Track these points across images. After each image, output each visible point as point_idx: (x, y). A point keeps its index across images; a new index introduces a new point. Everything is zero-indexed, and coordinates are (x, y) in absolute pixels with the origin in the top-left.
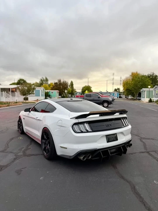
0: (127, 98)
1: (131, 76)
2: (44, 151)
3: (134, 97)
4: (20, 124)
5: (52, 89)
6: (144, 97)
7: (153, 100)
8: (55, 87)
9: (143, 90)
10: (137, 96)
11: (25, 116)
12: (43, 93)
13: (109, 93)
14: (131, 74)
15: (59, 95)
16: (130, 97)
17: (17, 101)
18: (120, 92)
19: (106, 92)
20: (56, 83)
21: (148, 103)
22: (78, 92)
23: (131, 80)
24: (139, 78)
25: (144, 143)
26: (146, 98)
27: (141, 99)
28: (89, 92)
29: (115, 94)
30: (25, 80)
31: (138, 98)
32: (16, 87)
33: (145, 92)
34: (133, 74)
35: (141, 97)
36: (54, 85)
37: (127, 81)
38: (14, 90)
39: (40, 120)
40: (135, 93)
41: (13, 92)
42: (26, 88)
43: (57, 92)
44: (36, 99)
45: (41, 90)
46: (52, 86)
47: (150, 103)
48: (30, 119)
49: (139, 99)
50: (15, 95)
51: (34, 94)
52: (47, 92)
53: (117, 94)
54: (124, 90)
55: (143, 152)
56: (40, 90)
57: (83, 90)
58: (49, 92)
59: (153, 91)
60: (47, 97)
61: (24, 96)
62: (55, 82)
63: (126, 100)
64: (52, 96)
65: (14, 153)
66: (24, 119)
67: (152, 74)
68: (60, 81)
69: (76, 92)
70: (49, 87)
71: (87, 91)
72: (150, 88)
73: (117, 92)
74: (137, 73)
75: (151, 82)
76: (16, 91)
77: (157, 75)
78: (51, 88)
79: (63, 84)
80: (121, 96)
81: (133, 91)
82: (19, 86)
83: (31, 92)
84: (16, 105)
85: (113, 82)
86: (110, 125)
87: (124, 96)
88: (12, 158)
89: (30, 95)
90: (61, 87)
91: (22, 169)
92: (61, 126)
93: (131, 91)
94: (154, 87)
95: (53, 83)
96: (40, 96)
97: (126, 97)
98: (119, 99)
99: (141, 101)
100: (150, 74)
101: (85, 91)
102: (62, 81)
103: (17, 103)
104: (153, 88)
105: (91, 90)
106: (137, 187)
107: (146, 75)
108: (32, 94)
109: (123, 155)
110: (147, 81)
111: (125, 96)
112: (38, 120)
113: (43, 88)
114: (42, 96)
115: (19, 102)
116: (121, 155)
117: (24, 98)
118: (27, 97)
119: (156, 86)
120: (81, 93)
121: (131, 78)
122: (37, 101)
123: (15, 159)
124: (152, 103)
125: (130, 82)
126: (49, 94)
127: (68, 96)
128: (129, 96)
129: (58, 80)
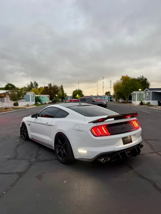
0: (118, 102)
1: (121, 79)
2: (59, 156)
3: (125, 100)
4: (23, 131)
5: (42, 94)
6: (135, 100)
7: (144, 102)
8: (45, 92)
9: (133, 93)
10: (128, 99)
11: (31, 122)
12: (33, 98)
13: (100, 96)
14: (121, 78)
15: (50, 100)
16: (121, 101)
17: (7, 107)
18: (110, 96)
19: (97, 95)
20: (46, 88)
21: (139, 106)
22: (69, 96)
23: (122, 84)
24: (129, 81)
25: (149, 144)
26: (137, 101)
27: (132, 102)
28: (80, 96)
29: (106, 98)
30: (13, 84)
31: (128, 101)
32: (5, 93)
33: (136, 95)
34: (123, 77)
35: (131, 100)
36: (44, 89)
37: (117, 84)
38: (4, 95)
39: (51, 125)
40: (126, 96)
41: (3, 98)
42: (16, 93)
43: (48, 96)
44: (26, 105)
45: (31, 95)
46: (42, 91)
47: (141, 106)
48: (37, 124)
49: (130, 102)
50: (4, 101)
51: (24, 99)
52: (37, 96)
53: (107, 98)
54: (114, 93)
55: (152, 153)
56: (29, 95)
57: (74, 94)
58: (39, 97)
59: (143, 94)
60: (37, 102)
61: (15, 102)
62: (45, 86)
63: (116, 103)
64: (42, 101)
65: (26, 160)
66: (29, 125)
67: (141, 77)
68: (50, 85)
69: (66, 96)
70: (39, 91)
71: (78, 95)
72: (141, 91)
73: (108, 95)
74: (127, 76)
75: (141, 85)
76: (5, 96)
77: (146, 78)
78: (41, 92)
79: (54, 88)
80: (112, 99)
81: (124, 95)
82: (8, 91)
83: (21, 97)
84: (7, 111)
85: (103, 86)
86: (124, 128)
87: (114, 100)
88: (26, 164)
89: (21, 100)
90: (52, 91)
91: (42, 175)
92: (79, 130)
93: (122, 94)
94: (145, 90)
95: (43, 87)
96: (30, 101)
97: (116, 101)
98: (109, 102)
99: (132, 104)
100: (140, 77)
101: (76, 95)
102: (52, 85)
103: (8, 109)
104: (143, 91)
105: (82, 94)
106: (157, 184)
107: (136, 78)
108: (23, 100)
109: (138, 156)
110: (138, 84)
111: (116, 99)
112: (49, 125)
113: (33, 92)
114: (32, 101)
115: (9, 108)
116: (136, 156)
117: (13, 103)
118: (17, 102)
119: (146, 89)
120: (72, 97)
121: (121, 81)
122: (28, 106)
123: (30, 165)
124: (144, 105)
125: (121, 86)
126: (39, 99)
127: (59, 101)
128: (120, 99)
129: (49, 85)
